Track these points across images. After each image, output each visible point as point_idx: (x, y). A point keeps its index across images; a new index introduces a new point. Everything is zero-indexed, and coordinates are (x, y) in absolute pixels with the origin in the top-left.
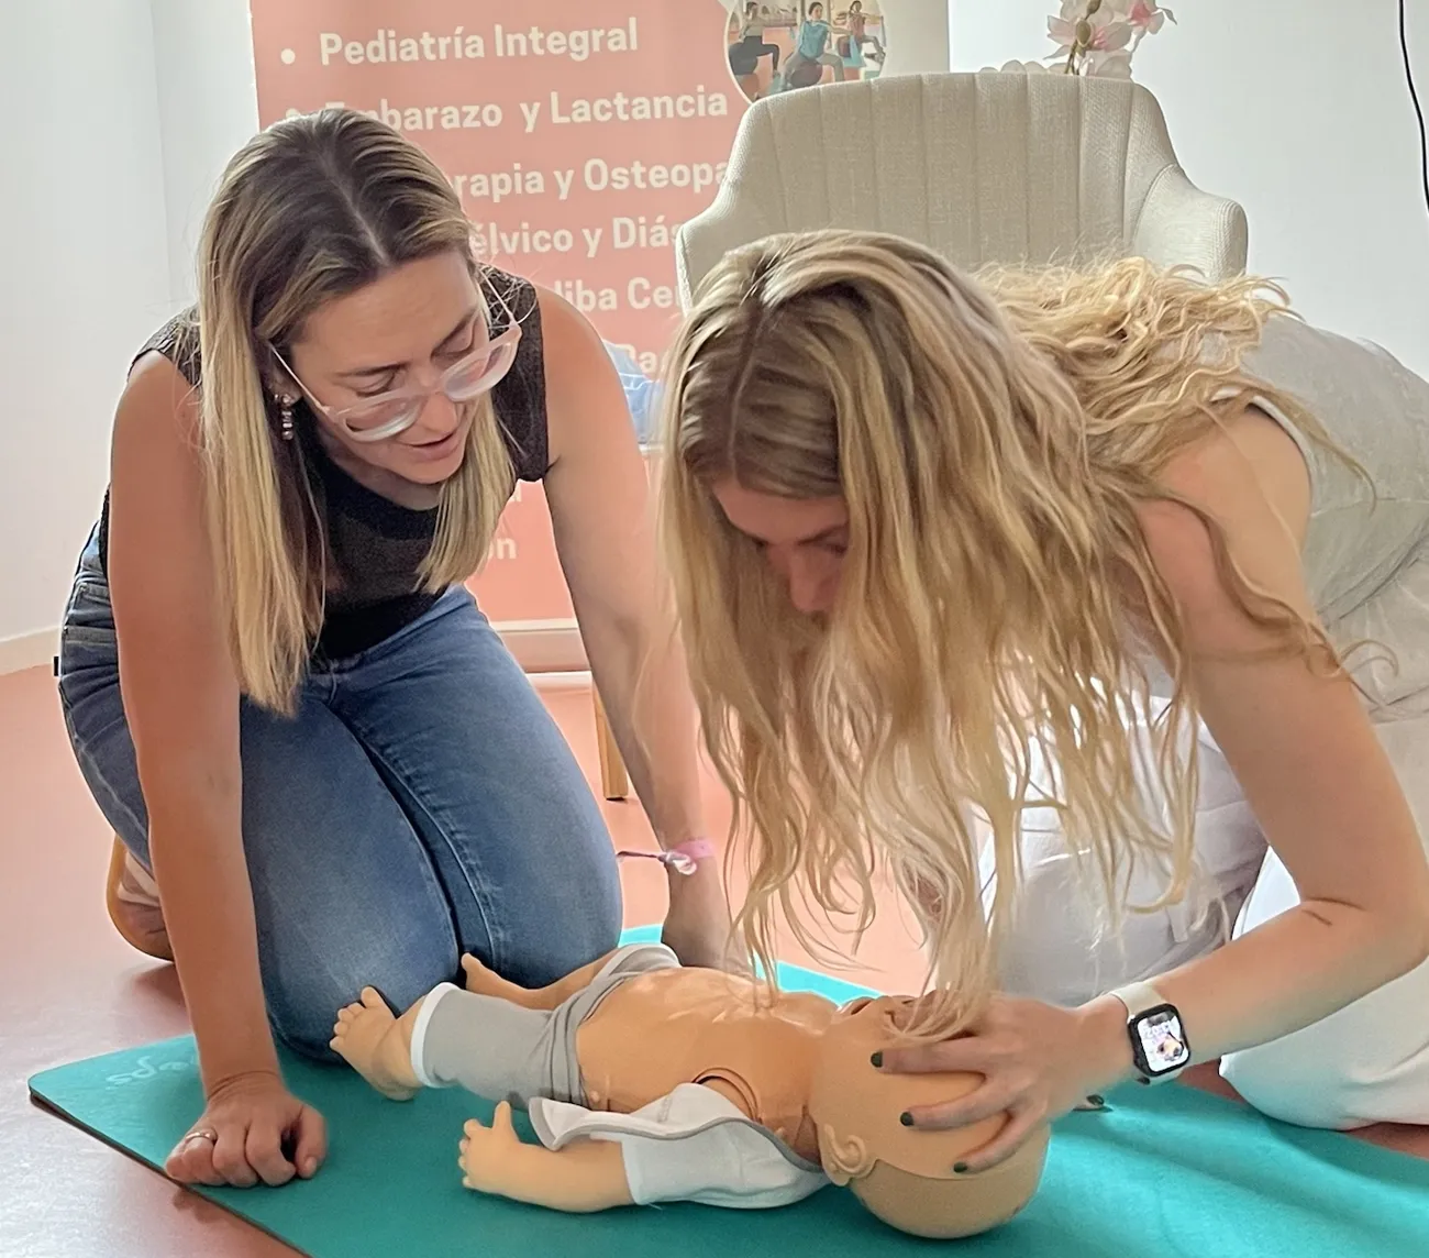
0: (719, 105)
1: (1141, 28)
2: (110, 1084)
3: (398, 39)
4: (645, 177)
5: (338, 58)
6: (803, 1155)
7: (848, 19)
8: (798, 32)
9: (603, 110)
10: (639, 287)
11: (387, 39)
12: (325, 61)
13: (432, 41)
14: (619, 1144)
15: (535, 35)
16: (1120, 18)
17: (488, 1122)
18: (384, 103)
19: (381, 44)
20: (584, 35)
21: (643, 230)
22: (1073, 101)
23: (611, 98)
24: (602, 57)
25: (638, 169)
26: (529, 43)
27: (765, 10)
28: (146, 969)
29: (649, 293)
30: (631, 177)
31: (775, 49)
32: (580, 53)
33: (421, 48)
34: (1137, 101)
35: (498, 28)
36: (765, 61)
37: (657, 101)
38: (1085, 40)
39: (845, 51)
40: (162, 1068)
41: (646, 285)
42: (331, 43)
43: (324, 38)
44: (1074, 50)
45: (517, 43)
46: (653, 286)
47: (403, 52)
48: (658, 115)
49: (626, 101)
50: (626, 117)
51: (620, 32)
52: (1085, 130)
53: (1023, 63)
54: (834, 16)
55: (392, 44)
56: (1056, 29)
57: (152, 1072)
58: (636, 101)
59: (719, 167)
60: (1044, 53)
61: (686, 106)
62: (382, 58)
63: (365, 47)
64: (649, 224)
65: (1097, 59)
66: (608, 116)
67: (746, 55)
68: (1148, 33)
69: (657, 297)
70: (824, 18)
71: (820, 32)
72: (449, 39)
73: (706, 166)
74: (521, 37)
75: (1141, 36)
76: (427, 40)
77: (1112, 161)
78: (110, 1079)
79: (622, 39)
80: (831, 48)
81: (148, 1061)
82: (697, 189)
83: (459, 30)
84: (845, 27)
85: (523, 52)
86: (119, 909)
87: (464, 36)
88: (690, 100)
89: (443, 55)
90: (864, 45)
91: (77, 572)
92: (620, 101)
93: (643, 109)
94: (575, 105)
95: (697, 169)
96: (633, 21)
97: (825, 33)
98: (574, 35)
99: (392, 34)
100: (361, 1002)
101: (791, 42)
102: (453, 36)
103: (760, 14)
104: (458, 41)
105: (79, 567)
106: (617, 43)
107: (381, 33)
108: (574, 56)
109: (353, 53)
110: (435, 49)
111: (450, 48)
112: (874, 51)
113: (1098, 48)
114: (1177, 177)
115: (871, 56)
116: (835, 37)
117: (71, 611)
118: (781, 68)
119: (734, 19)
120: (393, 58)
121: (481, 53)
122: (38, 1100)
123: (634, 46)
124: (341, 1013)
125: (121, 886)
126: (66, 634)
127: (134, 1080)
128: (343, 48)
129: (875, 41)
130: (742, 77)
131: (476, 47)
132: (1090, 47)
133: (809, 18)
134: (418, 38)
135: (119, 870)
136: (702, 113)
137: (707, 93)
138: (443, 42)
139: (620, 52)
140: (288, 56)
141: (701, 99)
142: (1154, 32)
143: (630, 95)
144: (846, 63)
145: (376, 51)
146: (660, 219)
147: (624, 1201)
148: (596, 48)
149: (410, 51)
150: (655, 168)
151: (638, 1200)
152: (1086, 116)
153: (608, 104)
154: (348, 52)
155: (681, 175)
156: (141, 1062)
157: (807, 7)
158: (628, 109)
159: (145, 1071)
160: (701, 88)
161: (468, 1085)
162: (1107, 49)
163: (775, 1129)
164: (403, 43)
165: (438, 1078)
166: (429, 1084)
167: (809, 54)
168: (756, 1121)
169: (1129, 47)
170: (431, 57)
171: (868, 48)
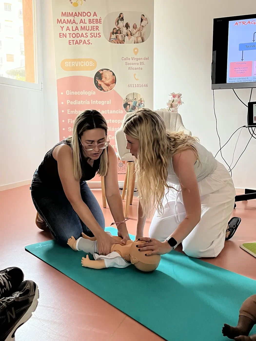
0: (122, 112)
1: (179, 104)
2: (36, 248)
3: (78, 101)
4: (111, 121)
5: (69, 103)
6: (128, 261)
7: (140, 101)
8: (133, 102)
9: (106, 112)
10: (110, 136)
11: (76, 101)
12: (68, 104)
13: (83, 102)
14: (104, 259)
15: (97, 101)
16: (176, 103)
17: (85, 257)
18: (76, 110)
19: (75, 102)
20: (104, 102)
21: (111, 129)
22: (169, 115)
23: (107, 110)
24: (106, 105)
25: (110, 120)
26: (96, 102)
27: (128, 99)
28: (41, 231)
29: (112, 137)
30: (109, 121)
31: (130, 105)
32: (103, 104)
33: (81, 102)
34: (178, 115)
35: (92, 100)
36: (128, 106)
37: (113, 111)
38: (172, 106)
39: (139, 105)
40: (43, 246)
41: (111, 136)
42: (69, 101)
43: (68, 101)
44: (170, 107)
45: (94, 102)
46: (112, 136)
47: (78, 103)
48: (113, 113)
49: (109, 111)
50: (109, 113)
51: (108, 101)
52: (171, 119)
53: (163, 109)
54: (138, 100)
55: (77, 102)
56: (168, 104)
57: (42, 246)
58: (110, 111)
59: (122, 120)
60: (166, 107)
61: (117, 112)
62: (75, 104)
63: (73, 102)
64: (112, 128)
65: (173, 109)
66: (106, 113)
67: (126, 105)
68: (180, 105)
69: (112, 138)
70: (136, 101)
71: (136, 103)
72: (85, 102)
73: (120, 120)
74: (95, 102)
75: (179, 105)
76: (82, 102)
77: (174, 124)
78: (36, 247)
79: (109, 102)
80: (137, 105)
81: (41, 245)
82: (118, 123)
83: (86, 100)
84: (139, 102)
85: (95, 104)
86: (37, 223)
87: (87, 101)
88: (118, 111)
89: (84, 104)
90: (142, 104)
91: (34, 176)
92: (108, 111)
93: (111, 112)
94: (102, 111)
95: (118, 120)
96: (110, 100)
97: (137, 102)
98: (102, 101)
99: (77, 100)
100: (71, 238)
101: (132, 104)
102: (85, 101)
103: (128, 100)
104: (86, 102)
105: (34, 175)
106: (108, 103)
107: (75, 100)
108: (102, 104)
109: (72, 103)
110: (83, 103)
111: (85, 103)
112: (143, 105)
113: (173, 107)
114: (183, 126)
115: (143, 106)
116: (138, 103)
117: (33, 181)
118: (130, 107)
119: (124, 100)
120: (77, 104)
121: (89, 104)
122: (26, 250)
123: (110, 103)
124: (69, 239)
125: (37, 220)
126: (32, 184)
127: (39, 247)
128: (70, 102)
129: (143, 104)
130: (125, 108)
131: (88, 103)
132: (172, 107)
133: (134, 100)
134: (80, 101)
135: (37, 218)
136: (119, 113)
137: (120, 110)
138: (84, 102)
139: (108, 104)
140: (62, 103)
141: (119, 111)
142: (181, 105)
143: (109, 110)
144: (139, 107)
145: (75, 103)
146: (113, 127)
147: (105, 267)
148: (105, 103)
149: (79, 103)
150: (113, 120)
151: (107, 267)
152: (171, 117)
153: (106, 111)
154: (71, 103)
155: (116, 121)
156: (40, 245)
157: (134, 99)
158: (109, 112)
159: (40, 246)
160: (119, 110)
161: (83, 251)
162: (175, 107)
163: (124, 258)
164: (78, 102)
165: (80, 250)
166: (78, 250)
167: (134, 106)
168: (122, 257)
169: (178, 107)
170: (82, 104)
171: (142, 105)
